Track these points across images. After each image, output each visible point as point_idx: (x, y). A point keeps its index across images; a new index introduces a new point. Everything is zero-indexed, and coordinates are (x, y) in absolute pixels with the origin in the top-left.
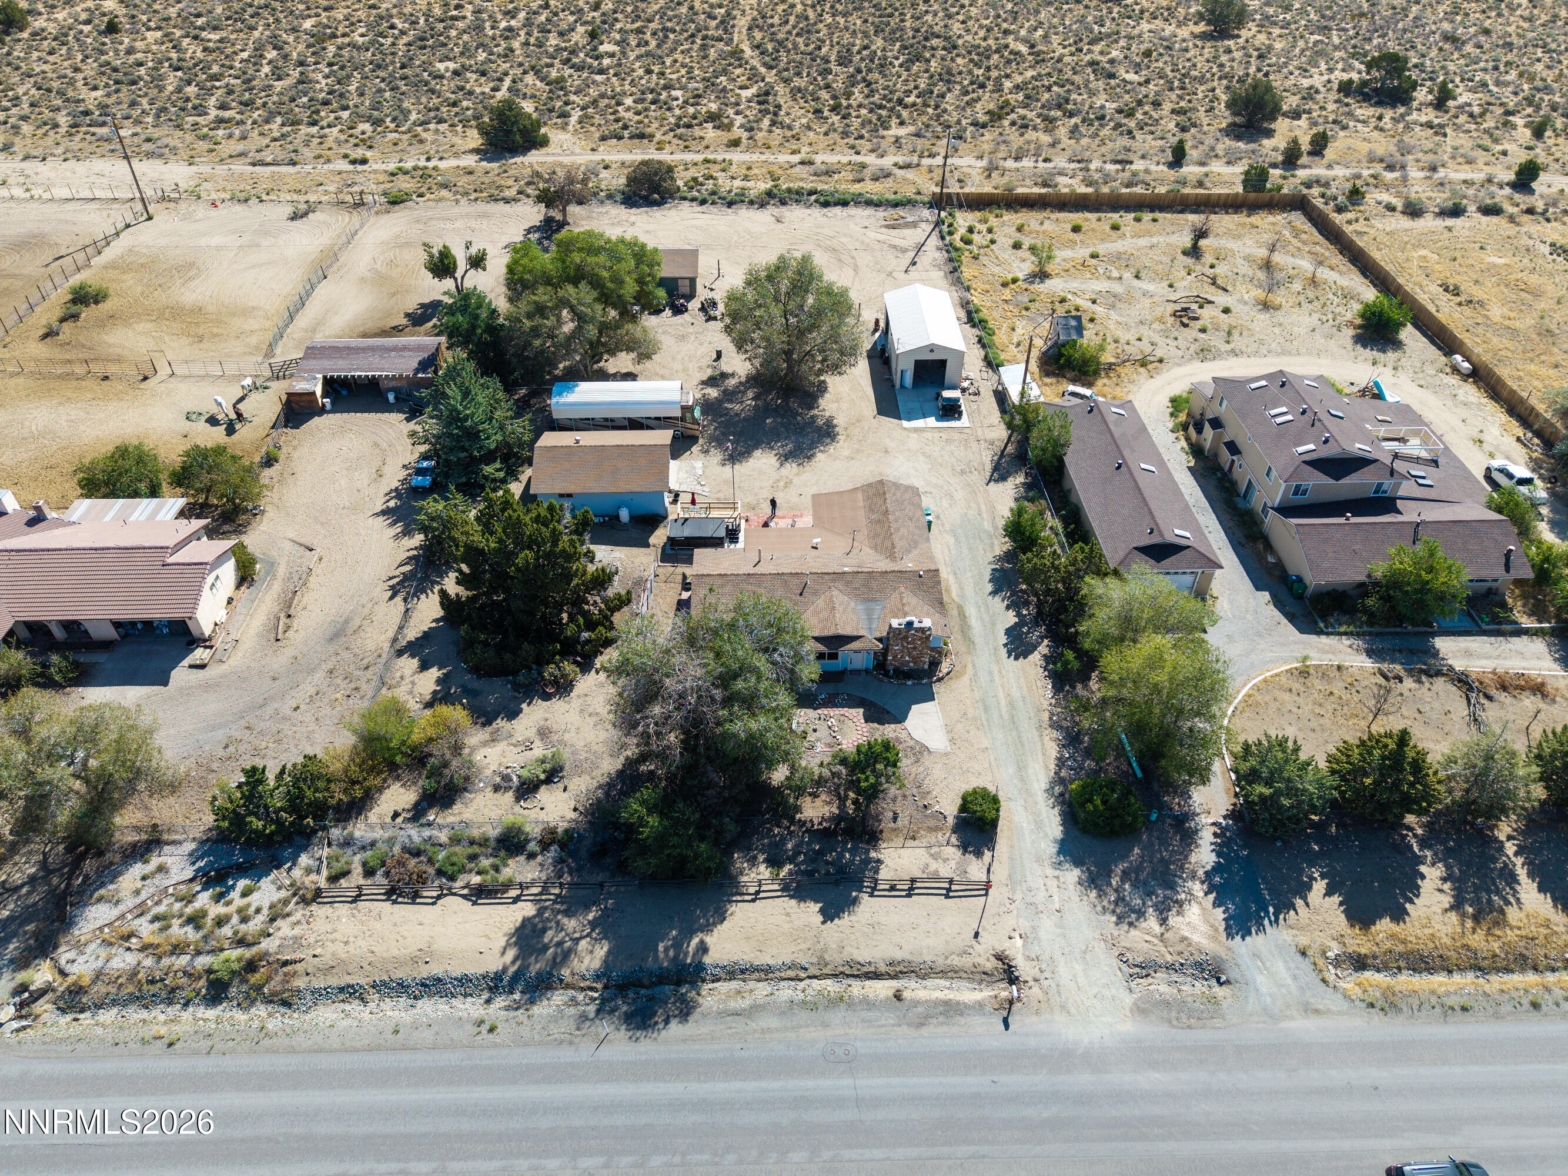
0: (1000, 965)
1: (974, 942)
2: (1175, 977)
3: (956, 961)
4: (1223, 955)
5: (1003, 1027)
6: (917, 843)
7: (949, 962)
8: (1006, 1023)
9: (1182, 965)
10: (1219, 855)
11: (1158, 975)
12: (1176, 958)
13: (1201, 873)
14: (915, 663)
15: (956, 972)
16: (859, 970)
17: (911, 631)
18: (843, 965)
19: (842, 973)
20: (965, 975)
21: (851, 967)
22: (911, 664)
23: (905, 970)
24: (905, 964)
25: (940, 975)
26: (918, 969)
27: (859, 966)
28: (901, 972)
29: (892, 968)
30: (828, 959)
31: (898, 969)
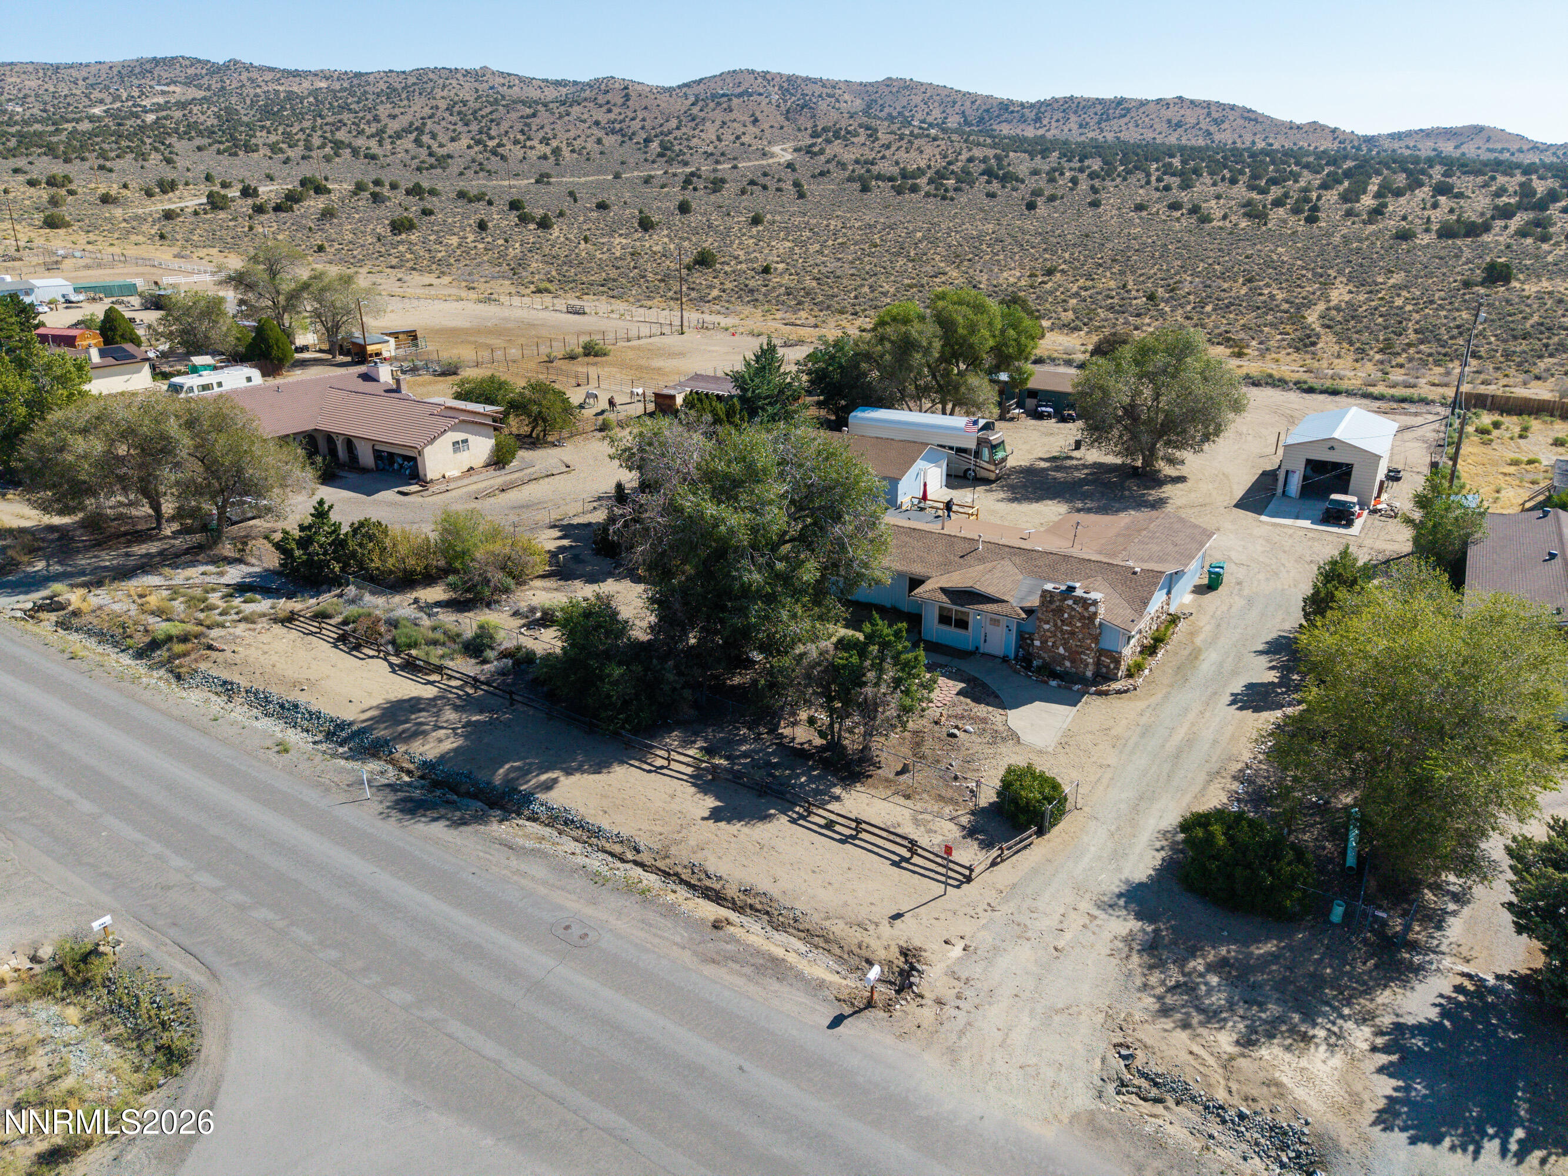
0: (900, 962)
1: (885, 922)
2: (1215, 1129)
3: (838, 928)
4: (1344, 1142)
5: (828, 1022)
6: (908, 803)
7: (827, 924)
8: (837, 1021)
9: (1242, 1116)
10: (1445, 1013)
11: (1181, 1109)
12: (1236, 1101)
13: (1386, 1020)
14: (1073, 662)
15: (827, 941)
16: (700, 880)
17: (1070, 602)
18: (685, 867)
19: (677, 874)
20: (838, 951)
21: (693, 873)
22: (1068, 664)
23: (759, 907)
24: (764, 900)
25: (802, 935)
26: (776, 913)
27: (703, 876)
28: (751, 907)
29: (742, 897)
30: (673, 850)
31: (749, 901)
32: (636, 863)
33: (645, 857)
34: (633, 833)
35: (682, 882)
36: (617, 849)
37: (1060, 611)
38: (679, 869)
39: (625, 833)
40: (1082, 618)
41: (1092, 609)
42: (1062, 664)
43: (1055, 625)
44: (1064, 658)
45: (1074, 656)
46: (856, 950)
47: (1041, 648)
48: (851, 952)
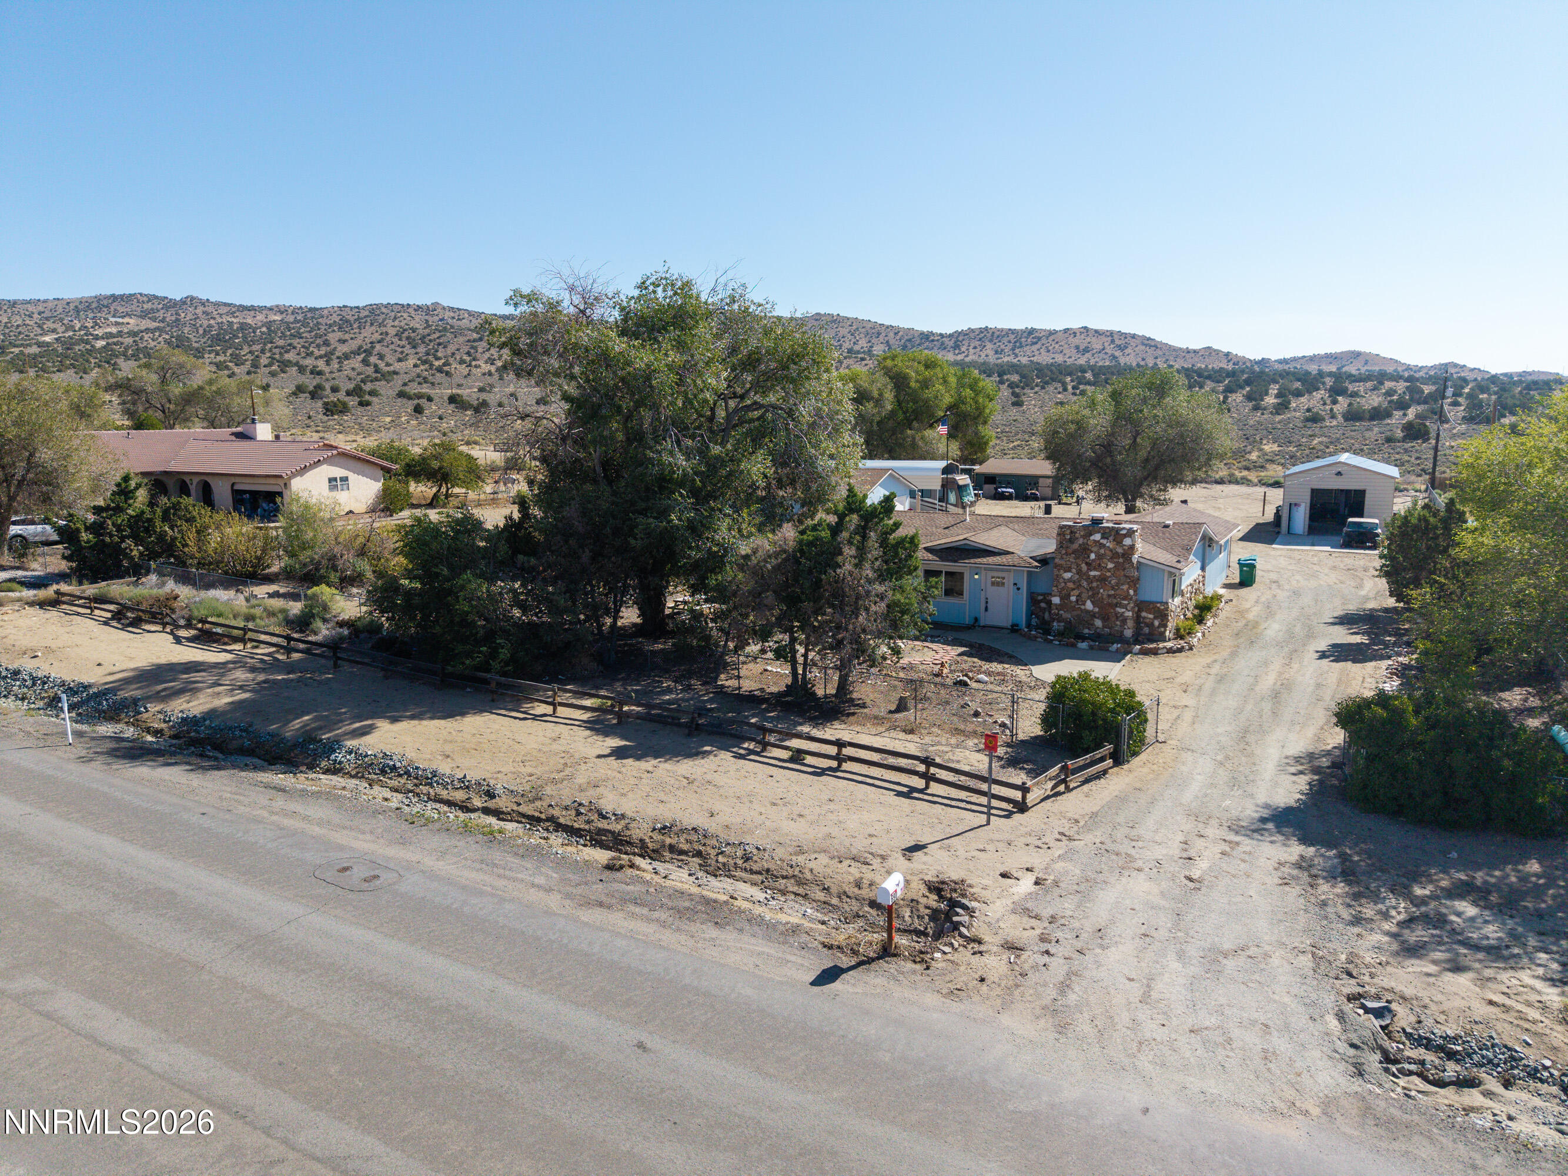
0: (932, 900)
1: (898, 855)
3: (820, 865)
5: (812, 977)
6: (910, 737)
7: (801, 859)
8: (828, 976)
14: (1105, 619)
15: (800, 883)
16: (588, 822)
17: (1097, 537)
18: (566, 808)
19: (551, 819)
20: (821, 896)
21: (579, 814)
22: (1098, 623)
23: (685, 847)
24: (694, 837)
25: (758, 878)
26: (713, 852)
27: (594, 817)
28: (672, 848)
29: (657, 836)
30: (549, 790)
31: (668, 841)
32: (486, 811)
33: (503, 803)
34: (487, 775)
35: (559, 827)
36: (459, 796)
37: (1085, 550)
38: (556, 812)
39: (473, 776)
40: (1115, 555)
41: (1127, 541)
42: (1089, 625)
43: (1079, 572)
44: (1093, 615)
45: (1106, 612)
46: (853, 891)
47: (1060, 607)
48: (843, 895)
